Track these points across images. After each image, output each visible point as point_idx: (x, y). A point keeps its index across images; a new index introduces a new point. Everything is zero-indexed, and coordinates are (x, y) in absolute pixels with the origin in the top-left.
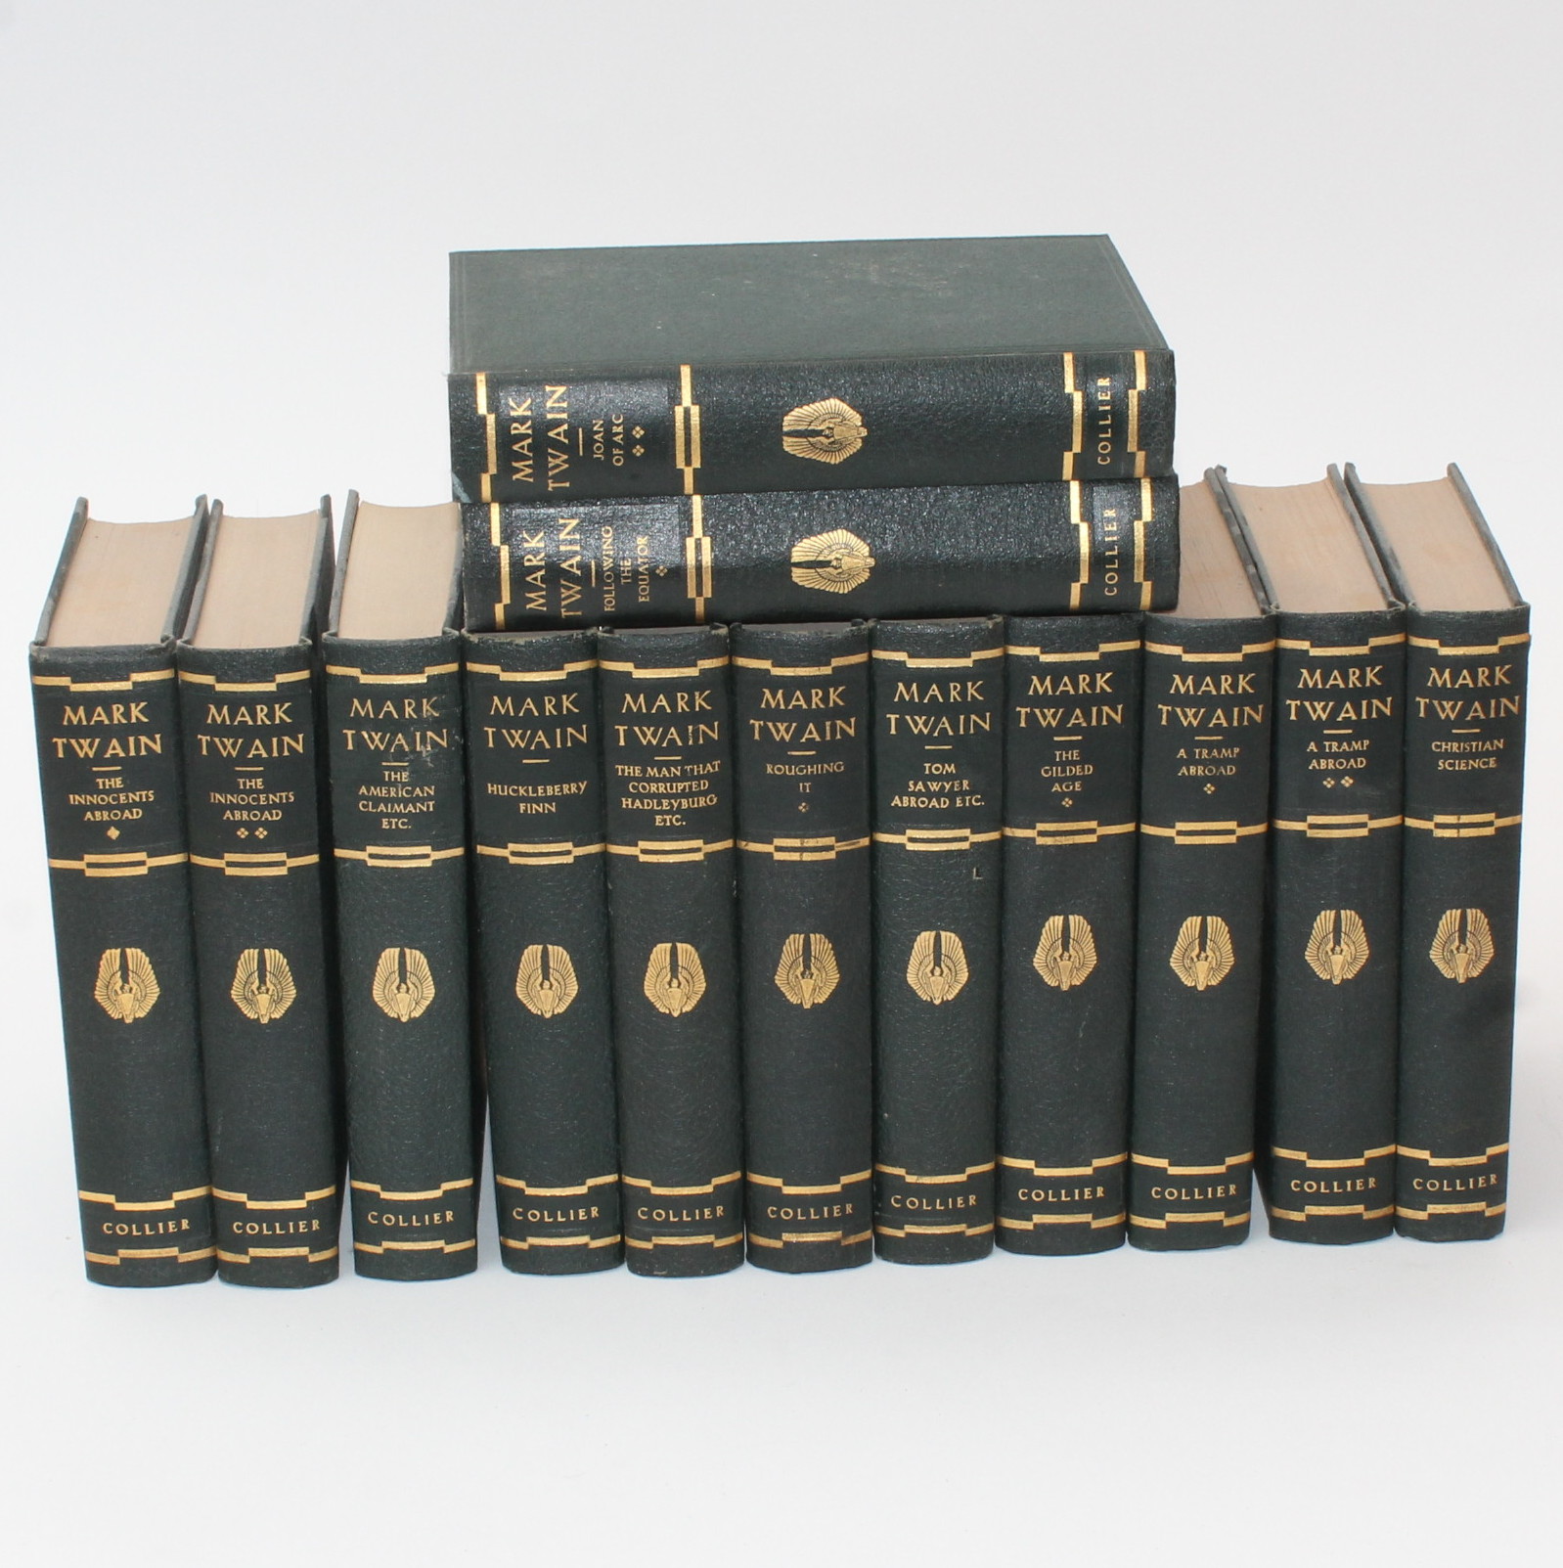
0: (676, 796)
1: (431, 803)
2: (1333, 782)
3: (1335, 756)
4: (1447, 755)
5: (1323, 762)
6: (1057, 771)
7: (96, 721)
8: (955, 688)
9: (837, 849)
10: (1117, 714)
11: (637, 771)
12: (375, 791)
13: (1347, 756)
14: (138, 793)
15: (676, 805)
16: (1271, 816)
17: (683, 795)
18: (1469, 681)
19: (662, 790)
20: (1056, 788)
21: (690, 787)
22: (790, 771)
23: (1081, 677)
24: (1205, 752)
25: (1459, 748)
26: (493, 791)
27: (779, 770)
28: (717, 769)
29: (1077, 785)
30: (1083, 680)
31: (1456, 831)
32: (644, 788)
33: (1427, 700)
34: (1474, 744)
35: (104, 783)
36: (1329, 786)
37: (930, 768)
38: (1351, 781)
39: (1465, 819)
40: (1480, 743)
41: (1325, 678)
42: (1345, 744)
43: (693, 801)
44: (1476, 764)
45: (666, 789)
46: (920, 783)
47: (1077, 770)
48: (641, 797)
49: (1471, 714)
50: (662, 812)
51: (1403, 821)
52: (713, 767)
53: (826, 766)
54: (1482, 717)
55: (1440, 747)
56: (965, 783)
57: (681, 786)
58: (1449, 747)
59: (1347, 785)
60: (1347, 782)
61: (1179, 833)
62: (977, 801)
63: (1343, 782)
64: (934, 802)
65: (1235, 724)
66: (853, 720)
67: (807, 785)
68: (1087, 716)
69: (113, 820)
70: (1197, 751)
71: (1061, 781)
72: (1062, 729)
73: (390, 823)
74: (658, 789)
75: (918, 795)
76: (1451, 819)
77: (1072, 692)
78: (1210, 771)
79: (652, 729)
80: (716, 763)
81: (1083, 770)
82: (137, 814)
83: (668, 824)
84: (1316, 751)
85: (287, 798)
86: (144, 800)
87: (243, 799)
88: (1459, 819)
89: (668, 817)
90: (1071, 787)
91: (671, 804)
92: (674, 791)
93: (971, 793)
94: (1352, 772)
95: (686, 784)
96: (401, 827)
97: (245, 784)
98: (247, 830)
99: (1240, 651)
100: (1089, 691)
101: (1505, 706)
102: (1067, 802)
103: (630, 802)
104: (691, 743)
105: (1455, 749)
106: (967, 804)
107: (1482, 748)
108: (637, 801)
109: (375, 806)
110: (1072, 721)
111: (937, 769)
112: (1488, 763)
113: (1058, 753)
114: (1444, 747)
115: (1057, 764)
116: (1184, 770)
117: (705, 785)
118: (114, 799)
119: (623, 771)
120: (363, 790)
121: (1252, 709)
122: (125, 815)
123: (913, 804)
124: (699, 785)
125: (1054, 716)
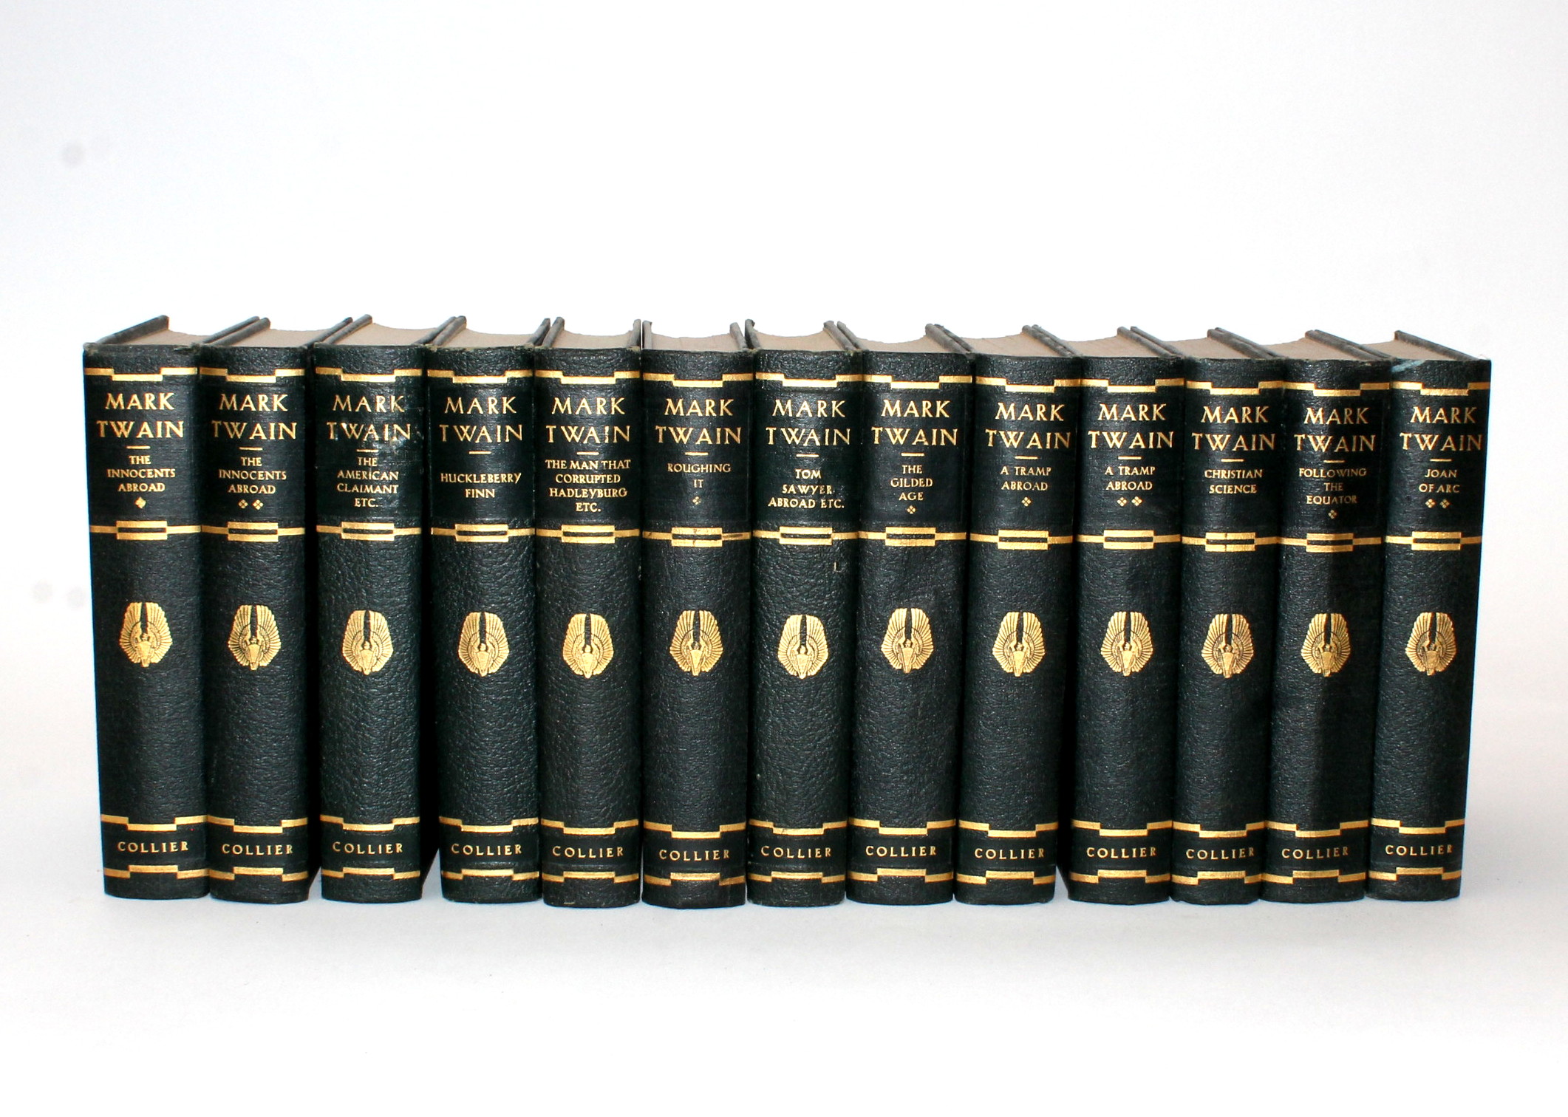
0: (594, 486)
1: (396, 487)
2: (1125, 501)
3: (1129, 479)
4: (1218, 481)
5: (1118, 484)
6: (903, 483)
7: (132, 407)
8: (822, 405)
9: (723, 539)
10: (953, 437)
11: (562, 465)
12: (350, 475)
13: (1137, 479)
14: (162, 470)
15: (593, 494)
16: (1076, 530)
17: (599, 485)
18: (1235, 418)
19: (582, 481)
20: (903, 497)
21: (606, 479)
22: (687, 469)
23: (924, 403)
24: (1023, 470)
25: (1227, 475)
26: (445, 479)
27: (678, 468)
28: (628, 467)
29: (920, 495)
30: (926, 406)
31: (1223, 546)
32: (568, 479)
33: (1201, 435)
34: (1239, 472)
35: (135, 459)
36: (1122, 505)
37: (800, 473)
38: (1140, 501)
39: (1231, 536)
40: (1244, 472)
41: (1120, 412)
42: (1135, 469)
43: (607, 492)
44: (1241, 489)
45: (585, 480)
46: (792, 486)
47: (920, 482)
48: (565, 486)
49: (1237, 446)
50: (583, 500)
51: (1181, 540)
52: (625, 464)
53: (716, 466)
54: (1245, 449)
55: (1212, 474)
56: (829, 487)
57: (597, 478)
58: (1218, 474)
59: (1137, 504)
60: (1137, 501)
61: (1002, 539)
62: (838, 504)
63: (1133, 501)
64: (803, 503)
65: (1048, 446)
66: (739, 430)
67: (701, 481)
68: (929, 437)
69: (140, 491)
70: (1017, 468)
71: (906, 490)
72: (908, 446)
73: (361, 502)
74: (579, 479)
75: (790, 496)
76: (1221, 536)
77: (917, 415)
78: (1027, 486)
79: (576, 428)
80: (628, 461)
81: (925, 483)
82: (160, 488)
83: (586, 510)
84: (1111, 474)
85: (281, 476)
86: (167, 476)
87: (245, 475)
88: (1226, 536)
89: (586, 504)
90: (915, 497)
91: (589, 493)
92: (592, 482)
93: (834, 496)
94: (1141, 494)
95: (603, 476)
96: (370, 505)
97: (247, 461)
98: (246, 501)
99: (1053, 384)
100: (930, 416)
101: (1264, 441)
102: (912, 510)
103: (556, 492)
104: (607, 441)
105: (1223, 476)
106: (830, 507)
107: (1245, 475)
108: (562, 490)
109: (350, 488)
110: (917, 440)
111: (806, 474)
112: (1249, 489)
113: (904, 467)
114: (1214, 474)
115: (904, 476)
116: (1006, 485)
117: (617, 478)
118: (143, 473)
119: (551, 464)
120: (341, 473)
121: (1062, 435)
122: (151, 488)
123: (786, 505)
124: (613, 478)
125: (902, 435)
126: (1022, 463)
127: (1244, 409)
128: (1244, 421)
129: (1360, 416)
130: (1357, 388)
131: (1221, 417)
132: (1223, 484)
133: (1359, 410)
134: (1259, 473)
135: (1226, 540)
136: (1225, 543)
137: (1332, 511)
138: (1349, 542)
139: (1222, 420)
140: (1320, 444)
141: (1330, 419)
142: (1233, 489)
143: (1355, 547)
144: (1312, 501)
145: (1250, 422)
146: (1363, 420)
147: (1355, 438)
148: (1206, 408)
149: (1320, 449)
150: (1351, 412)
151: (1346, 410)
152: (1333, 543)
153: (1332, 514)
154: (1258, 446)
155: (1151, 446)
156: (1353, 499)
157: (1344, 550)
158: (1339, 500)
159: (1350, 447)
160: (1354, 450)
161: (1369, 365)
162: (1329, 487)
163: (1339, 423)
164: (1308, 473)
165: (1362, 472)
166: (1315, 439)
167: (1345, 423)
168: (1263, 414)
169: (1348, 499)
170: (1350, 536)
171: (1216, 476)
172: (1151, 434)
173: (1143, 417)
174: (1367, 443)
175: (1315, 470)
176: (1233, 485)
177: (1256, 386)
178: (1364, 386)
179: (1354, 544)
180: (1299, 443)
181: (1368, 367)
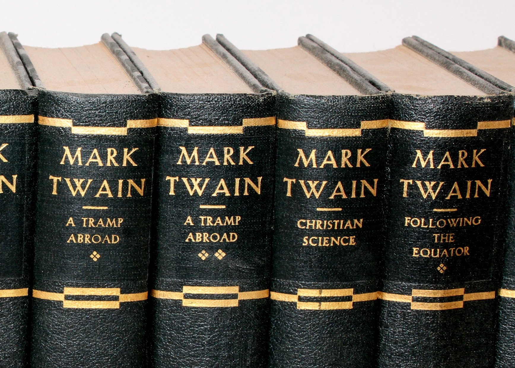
126: (89, 213)
127: (344, 151)
128: (343, 166)
129: (476, 158)
130: (475, 127)
131: (317, 160)
132: (318, 236)
133: (475, 151)
134: (359, 223)
135: (322, 298)
136: (320, 300)
137: (442, 265)
138: (460, 298)
139: (318, 164)
140: (430, 190)
141: (442, 163)
142: (329, 241)
143: (466, 303)
144: (419, 253)
145: (350, 166)
146: (480, 162)
147: (469, 183)
148: (300, 151)
149: (429, 196)
150: (466, 154)
151: (460, 152)
152: (442, 300)
153: (441, 268)
154: (358, 193)
155: (237, 194)
156: (466, 250)
157: (453, 307)
158: (449, 252)
159: (463, 193)
160: (468, 196)
161: (489, 100)
162: (439, 239)
163: (452, 167)
164: (415, 222)
165: (476, 221)
166: (424, 185)
167: (459, 167)
168: (365, 157)
169: (459, 251)
170: (460, 291)
171: (310, 226)
172: (237, 180)
173: (228, 161)
174: (483, 188)
175: (423, 220)
176: (330, 236)
177: (358, 126)
178: (482, 125)
179: (465, 300)
180: (405, 189)
181: (487, 103)
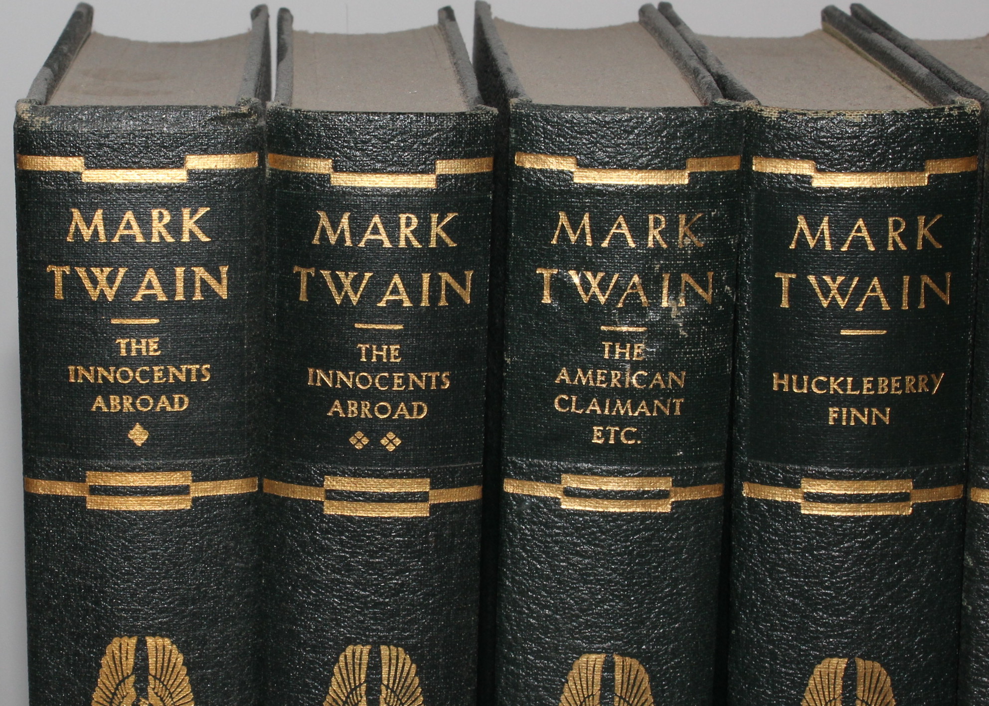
1: (678, 402)
7: (122, 237)
12: (583, 378)
14: (184, 367)
26: (781, 386)
35: (128, 345)
69: (139, 413)
73: (606, 434)
82: (179, 404)
85: (439, 381)
86: (194, 379)
87: (364, 380)
96: (625, 441)
97: (369, 353)
98: (366, 435)
109: (584, 402)
118: (143, 375)
120: (564, 375)
122: (160, 405)
